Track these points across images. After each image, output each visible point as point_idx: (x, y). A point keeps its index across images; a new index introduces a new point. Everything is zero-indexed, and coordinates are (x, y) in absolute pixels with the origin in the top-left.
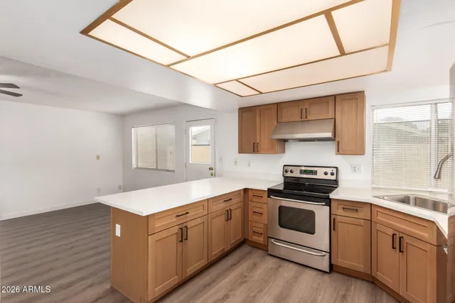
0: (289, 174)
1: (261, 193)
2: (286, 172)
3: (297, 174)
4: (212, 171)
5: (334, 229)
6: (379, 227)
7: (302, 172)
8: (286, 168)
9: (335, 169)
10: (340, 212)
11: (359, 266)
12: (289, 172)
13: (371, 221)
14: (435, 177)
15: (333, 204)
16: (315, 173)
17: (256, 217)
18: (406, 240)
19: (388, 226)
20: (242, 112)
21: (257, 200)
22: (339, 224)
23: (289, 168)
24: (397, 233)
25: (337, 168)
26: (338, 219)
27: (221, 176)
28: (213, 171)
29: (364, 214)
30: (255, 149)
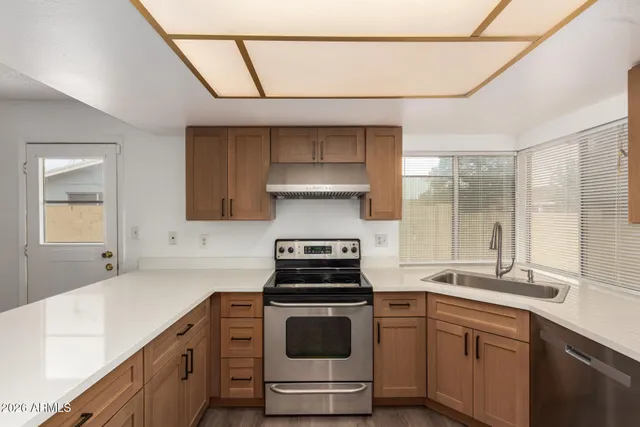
0: (286, 256)
1: (251, 298)
2: (282, 251)
3: (299, 254)
4: (108, 261)
5: (379, 341)
6: (439, 325)
7: (309, 250)
8: (280, 244)
9: (356, 243)
10: (386, 311)
11: (409, 389)
12: (286, 252)
13: (426, 317)
14: (491, 248)
15: (377, 300)
16: (328, 250)
17: (236, 349)
18: (484, 339)
19: (456, 323)
20: (195, 136)
21: (243, 313)
22: (385, 330)
23: (286, 245)
24: (470, 332)
25: (358, 240)
26: (384, 322)
27: (135, 269)
28: (113, 261)
29: (418, 308)
30: (225, 211)
